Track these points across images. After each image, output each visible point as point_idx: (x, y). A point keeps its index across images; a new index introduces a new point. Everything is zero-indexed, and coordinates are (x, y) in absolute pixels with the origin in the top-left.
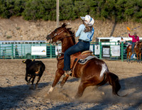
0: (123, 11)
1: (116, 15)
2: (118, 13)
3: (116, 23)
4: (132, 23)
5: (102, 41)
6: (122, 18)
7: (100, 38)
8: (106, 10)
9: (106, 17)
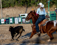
0: (30, 2)
1: (27, 4)
2: (28, 3)
3: (27, 7)
4: (34, 7)
5: (22, 16)
6: (30, 5)
7: (21, 15)
8: (23, 2)
9: (23, 5)
